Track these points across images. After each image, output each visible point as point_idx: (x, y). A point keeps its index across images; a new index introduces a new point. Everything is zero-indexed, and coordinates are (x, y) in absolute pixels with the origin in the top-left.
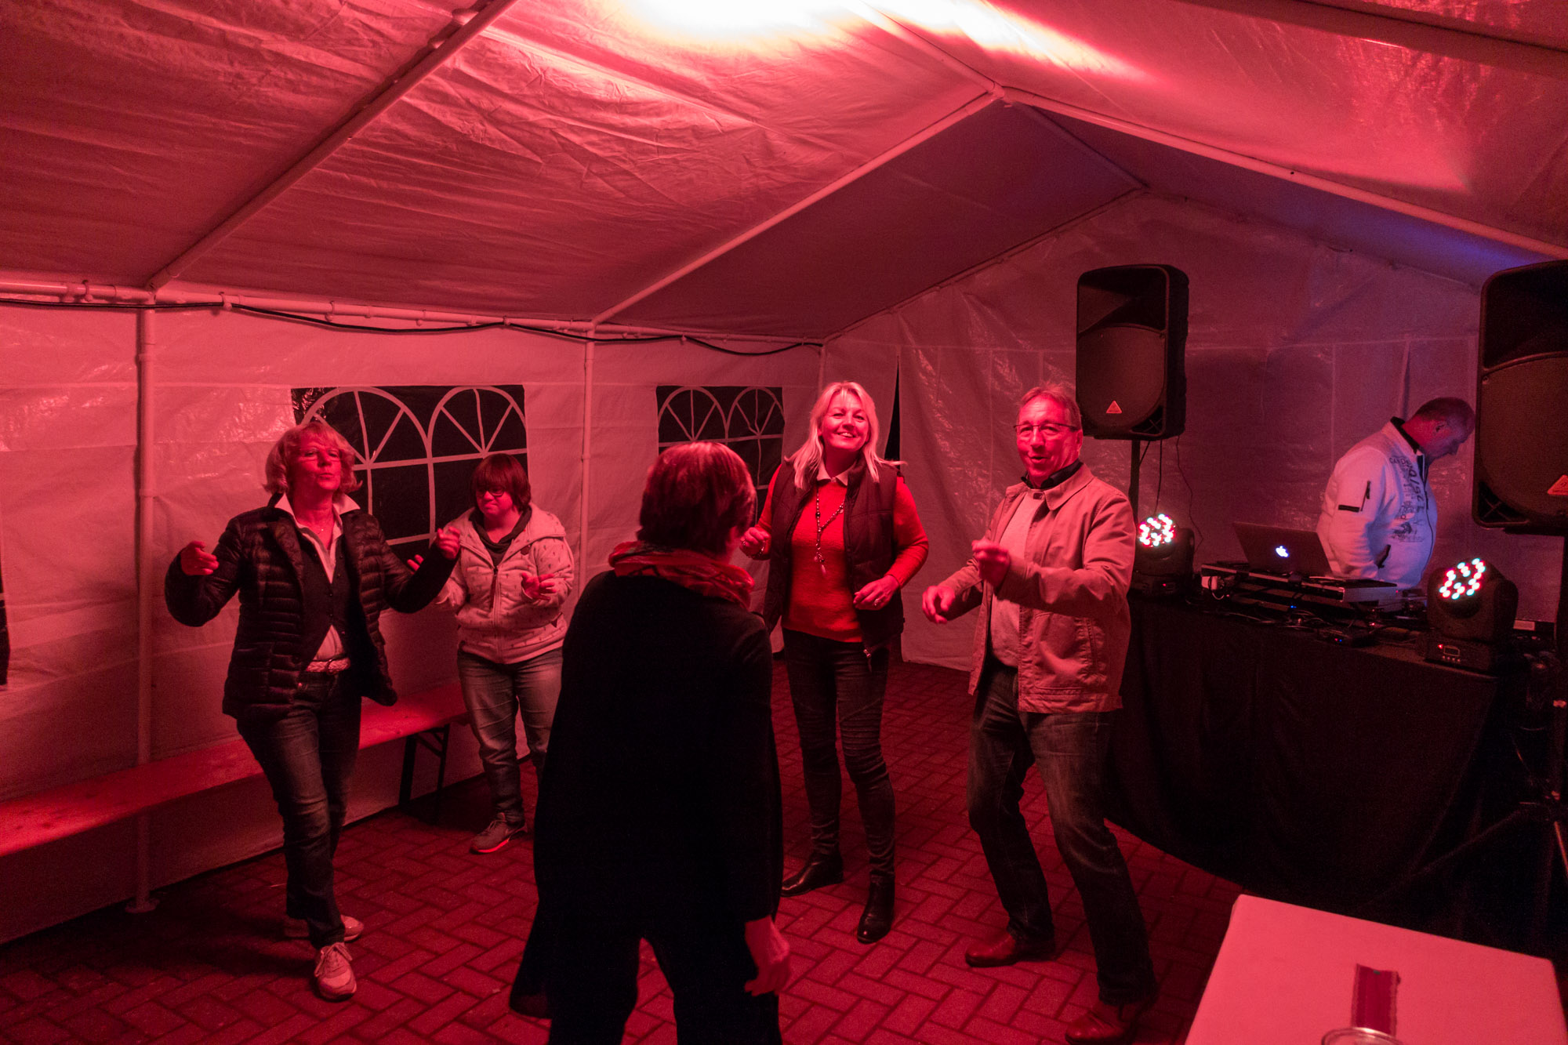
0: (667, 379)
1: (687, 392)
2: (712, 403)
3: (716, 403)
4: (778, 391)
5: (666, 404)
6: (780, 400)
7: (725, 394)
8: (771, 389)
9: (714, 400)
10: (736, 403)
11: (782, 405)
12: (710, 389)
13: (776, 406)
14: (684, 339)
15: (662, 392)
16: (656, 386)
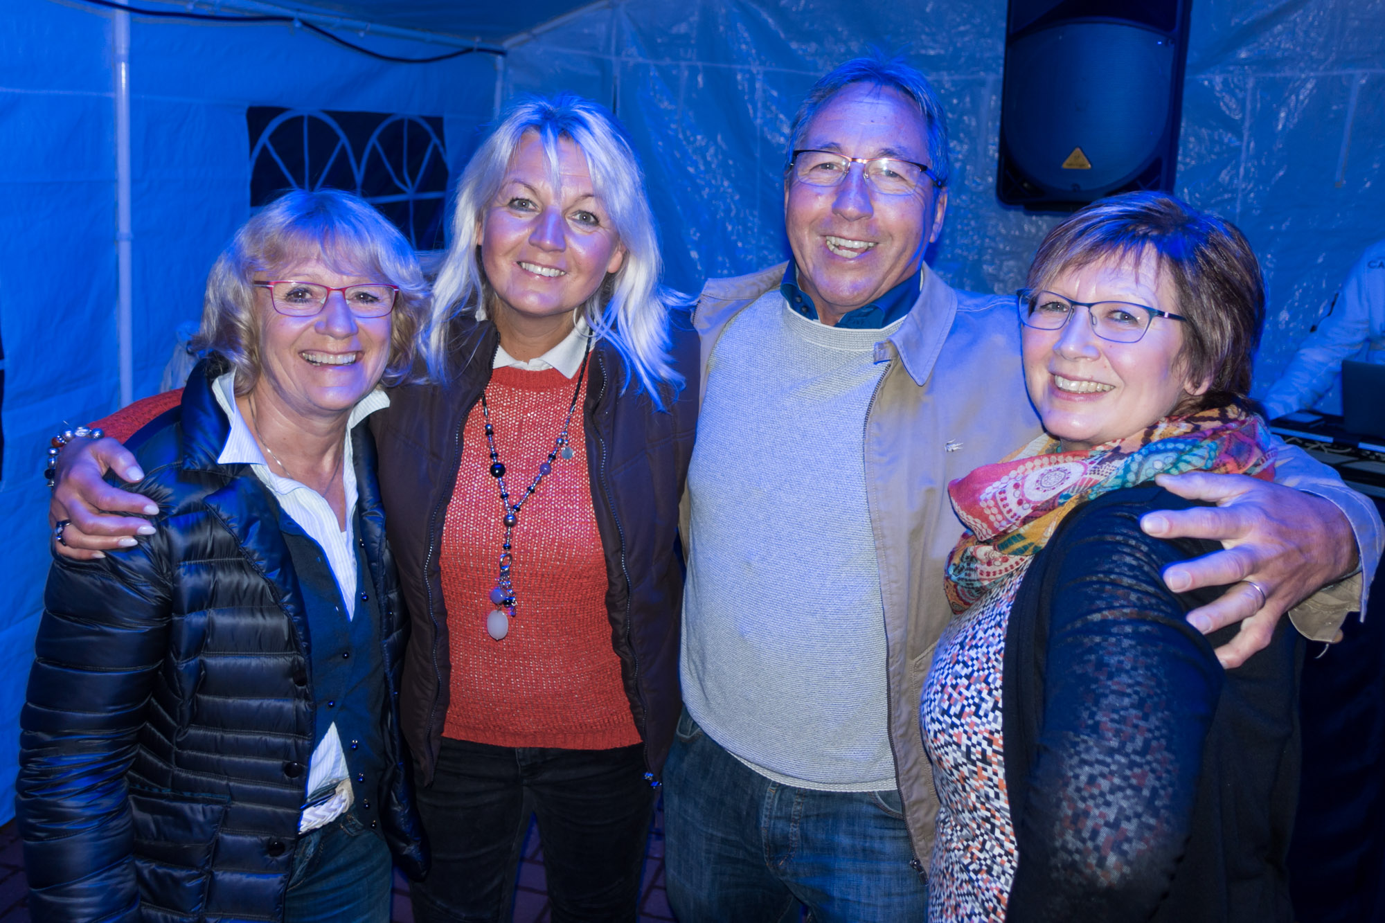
0: (264, 96)
1: (299, 120)
2: (337, 138)
3: (344, 140)
4: (437, 123)
5: (264, 139)
6: (440, 135)
7: (356, 124)
8: (428, 119)
9: (340, 133)
10: (373, 140)
11: (443, 144)
12: (336, 115)
13: (436, 147)
14: (298, 24)
15: (258, 117)
16: (247, 106)
